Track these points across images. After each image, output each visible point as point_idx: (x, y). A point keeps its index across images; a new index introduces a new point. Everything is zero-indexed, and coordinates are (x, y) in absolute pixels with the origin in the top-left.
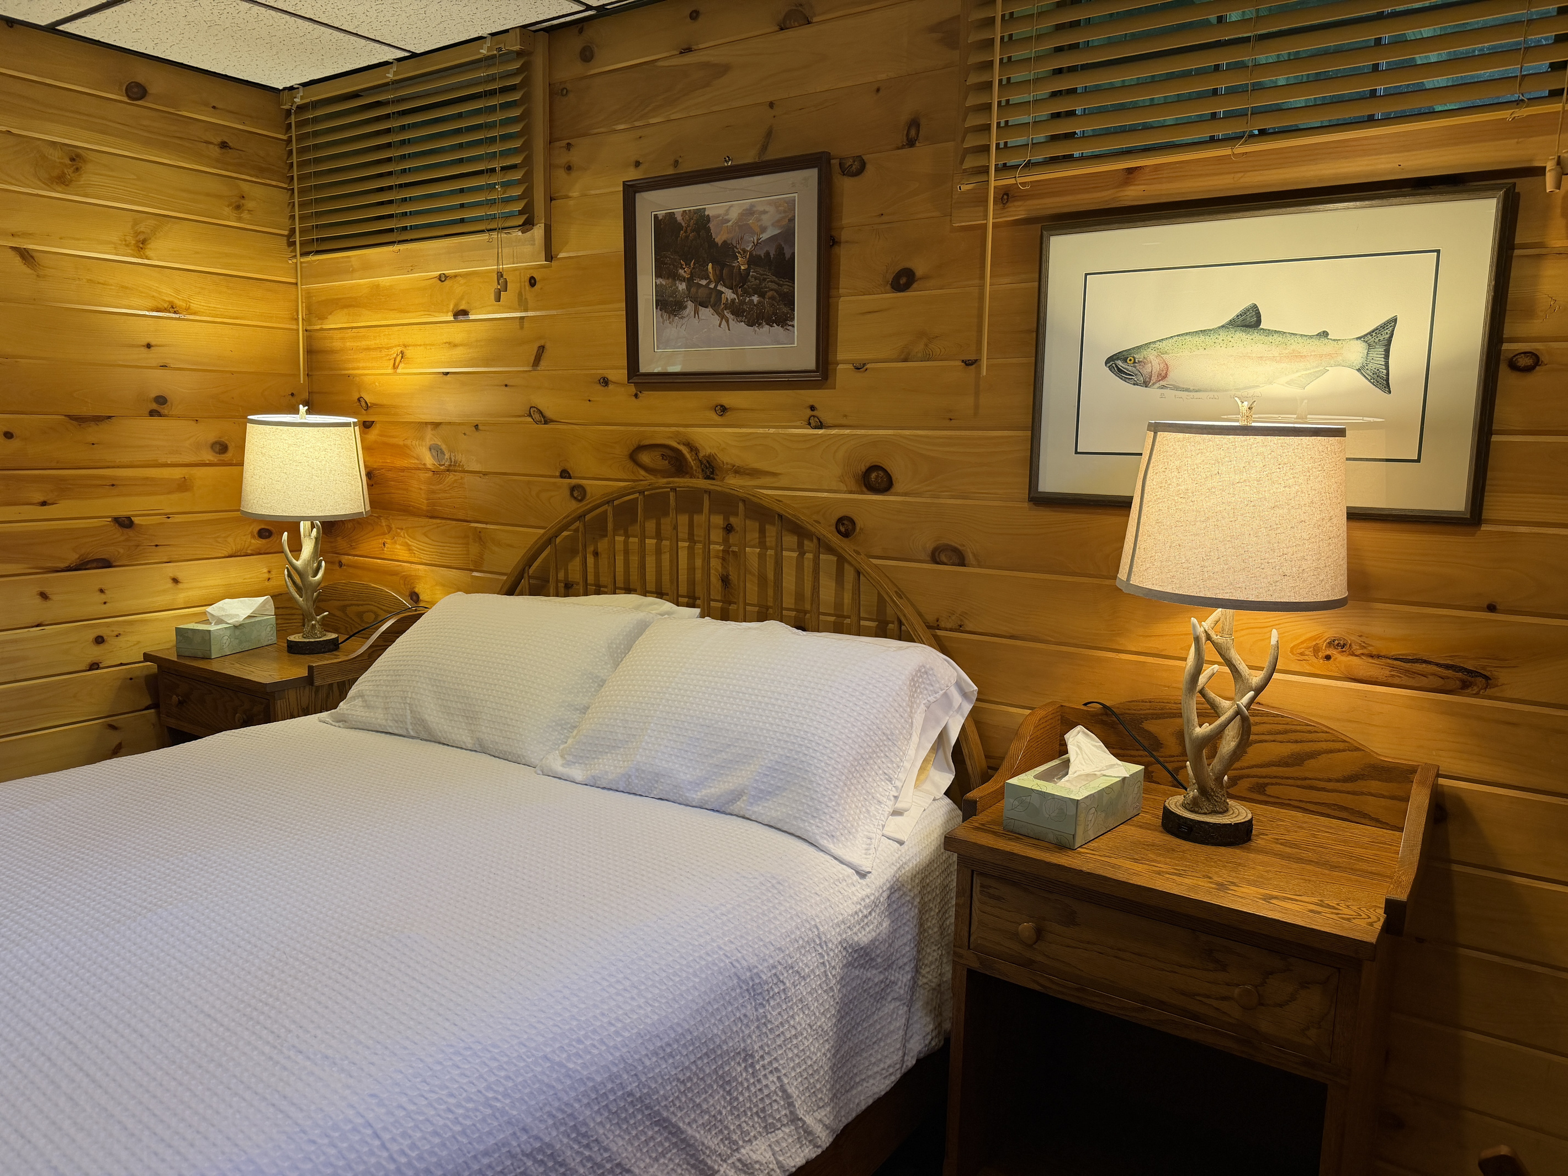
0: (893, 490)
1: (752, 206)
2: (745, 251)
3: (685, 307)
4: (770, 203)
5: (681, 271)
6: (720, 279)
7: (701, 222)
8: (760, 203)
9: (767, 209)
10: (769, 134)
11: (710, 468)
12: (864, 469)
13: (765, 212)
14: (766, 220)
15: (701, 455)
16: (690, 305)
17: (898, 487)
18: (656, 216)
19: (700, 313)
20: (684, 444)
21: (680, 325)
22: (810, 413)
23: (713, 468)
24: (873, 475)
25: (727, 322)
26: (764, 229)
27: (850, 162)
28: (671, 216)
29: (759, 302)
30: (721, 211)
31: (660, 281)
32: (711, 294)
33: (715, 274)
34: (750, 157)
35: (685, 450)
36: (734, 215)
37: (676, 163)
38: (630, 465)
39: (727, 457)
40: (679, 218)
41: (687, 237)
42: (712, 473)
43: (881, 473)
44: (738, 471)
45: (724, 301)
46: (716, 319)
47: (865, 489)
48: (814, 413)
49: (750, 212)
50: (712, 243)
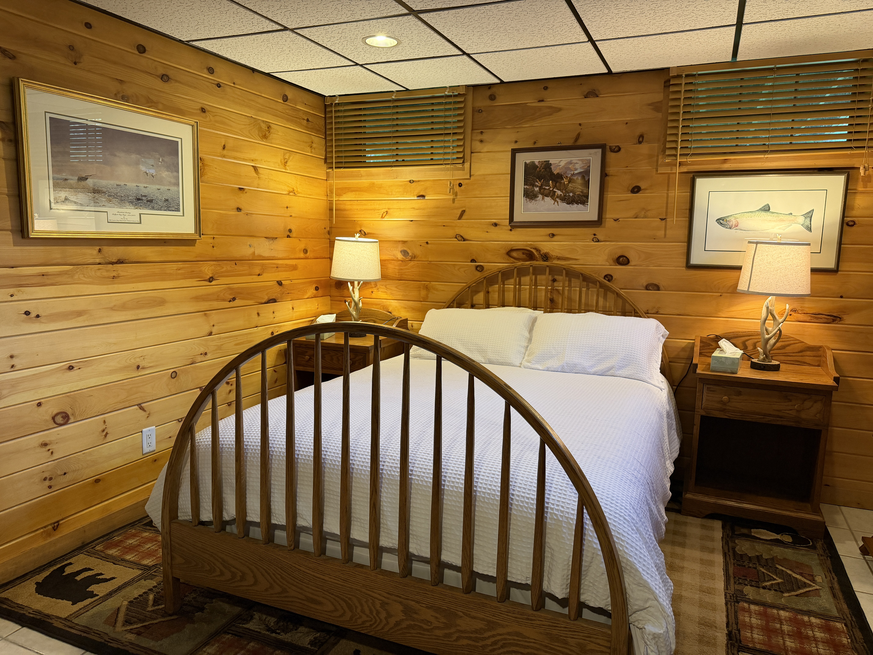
0: (629, 264)
1: (571, 161)
2: (567, 177)
3: (538, 197)
4: (579, 160)
5: (537, 183)
6: (555, 187)
7: (547, 165)
8: (574, 160)
9: (578, 162)
10: (579, 135)
11: (546, 257)
12: (617, 257)
13: (577, 163)
14: (577, 166)
15: (542, 253)
16: (540, 196)
17: (631, 263)
18: (525, 163)
19: (545, 199)
20: (534, 249)
21: (535, 203)
22: (593, 236)
23: (547, 258)
24: (621, 259)
25: (558, 202)
26: (576, 169)
27: (614, 147)
28: (533, 162)
29: (573, 196)
30: (557, 162)
31: (525, 187)
32: (550, 192)
33: (553, 185)
34: (570, 143)
35: (534, 251)
36: (562, 164)
37: (535, 143)
38: (507, 257)
39: (553, 254)
40: (537, 164)
41: (540, 171)
42: (547, 259)
43: (625, 258)
44: (559, 258)
45: (556, 194)
46: (553, 202)
47: (617, 264)
48: (596, 236)
49: (570, 163)
50: (552, 174)
